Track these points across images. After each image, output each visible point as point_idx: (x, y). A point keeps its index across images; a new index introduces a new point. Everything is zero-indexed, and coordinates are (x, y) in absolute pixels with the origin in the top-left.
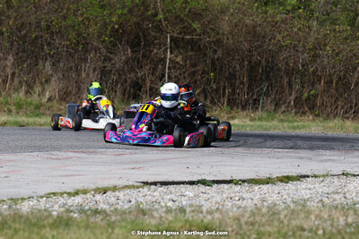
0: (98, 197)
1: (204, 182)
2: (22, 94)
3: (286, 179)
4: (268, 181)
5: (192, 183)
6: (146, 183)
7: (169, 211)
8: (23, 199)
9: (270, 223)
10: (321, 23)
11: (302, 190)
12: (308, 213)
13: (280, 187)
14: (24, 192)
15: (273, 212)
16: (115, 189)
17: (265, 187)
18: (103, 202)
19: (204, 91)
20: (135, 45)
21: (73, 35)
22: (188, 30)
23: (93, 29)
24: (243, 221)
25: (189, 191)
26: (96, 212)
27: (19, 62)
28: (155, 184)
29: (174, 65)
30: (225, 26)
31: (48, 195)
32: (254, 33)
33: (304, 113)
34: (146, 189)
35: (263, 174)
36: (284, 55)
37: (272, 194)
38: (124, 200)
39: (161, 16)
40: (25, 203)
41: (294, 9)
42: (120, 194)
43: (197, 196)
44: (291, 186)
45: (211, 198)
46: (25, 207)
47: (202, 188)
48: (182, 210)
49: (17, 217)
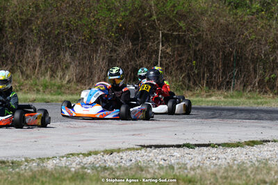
0: (107, 157)
1: (188, 146)
2: (47, 78)
3: (252, 143)
4: (238, 145)
5: (178, 146)
6: (143, 146)
7: (161, 168)
8: (48, 159)
9: (239, 177)
11: (264, 152)
12: (269, 169)
13: (247, 149)
14: (49, 153)
15: (242, 169)
16: (119, 150)
17: (235, 150)
18: (110, 161)
19: (188, 75)
20: (134, 40)
21: (87, 31)
22: (175, 27)
23: (103, 28)
24: (219, 175)
25: (177, 153)
26: (105, 169)
27: (45, 53)
28: (150, 146)
29: (165, 55)
30: (204, 25)
31: (68, 156)
32: (227, 30)
33: (266, 92)
34: (143, 151)
35: (235, 139)
36: (250, 47)
37: (241, 155)
38: (126, 159)
39: (154, 17)
40: (50, 162)
41: (258, 11)
42: (124, 155)
43: (183, 156)
44: (256, 148)
45: (193, 158)
46: (50, 165)
47: (187, 150)
48: (171, 167)
49: (44, 172)
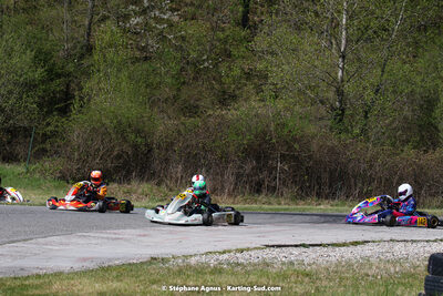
0: (238, 255)
1: (304, 245)
3: (355, 243)
4: (344, 245)
5: (296, 246)
6: (267, 246)
7: (283, 264)
8: (191, 256)
9: (348, 271)
10: (374, 145)
11: (366, 250)
12: (371, 265)
13: (351, 248)
14: (192, 252)
15: (349, 265)
16: (248, 249)
17: (342, 248)
18: (241, 258)
19: (301, 188)
20: (258, 159)
21: (219, 152)
22: (290, 148)
23: (232, 149)
24: (331, 269)
25: (295, 251)
26: (238, 264)
28: (273, 246)
29: (283, 171)
30: (314, 147)
31: (206, 254)
32: (332, 150)
34: (268, 250)
35: (341, 240)
36: (351, 165)
37: (347, 253)
38: (255, 256)
39: (274, 141)
40: (193, 258)
41: (358, 136)
42: (252, 253)
43: (300, 254)
44: (359, 248)
45: (310, 256)
46: (193, 261)
47: (303, 249)
48: (292, 263)
49: (189, 267)
